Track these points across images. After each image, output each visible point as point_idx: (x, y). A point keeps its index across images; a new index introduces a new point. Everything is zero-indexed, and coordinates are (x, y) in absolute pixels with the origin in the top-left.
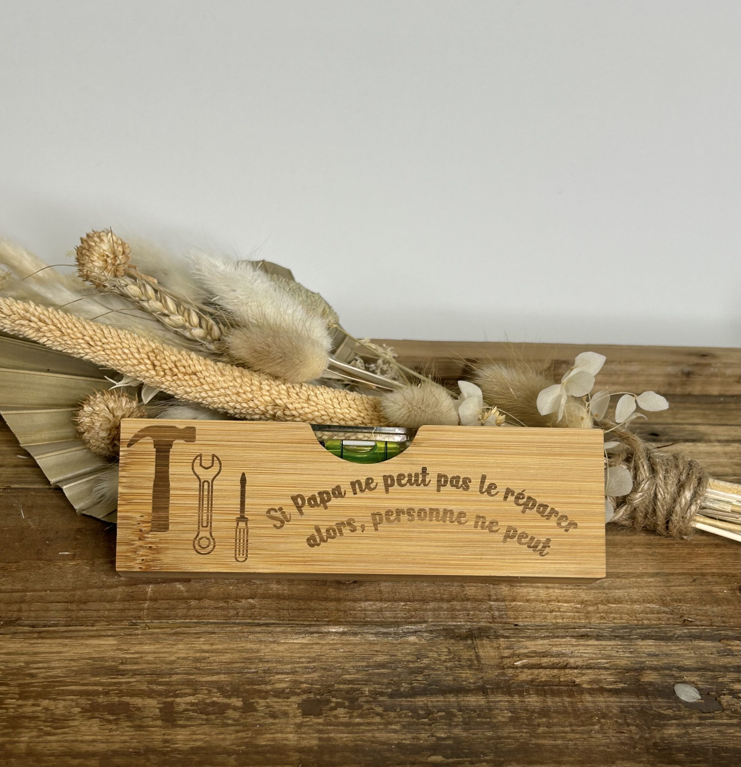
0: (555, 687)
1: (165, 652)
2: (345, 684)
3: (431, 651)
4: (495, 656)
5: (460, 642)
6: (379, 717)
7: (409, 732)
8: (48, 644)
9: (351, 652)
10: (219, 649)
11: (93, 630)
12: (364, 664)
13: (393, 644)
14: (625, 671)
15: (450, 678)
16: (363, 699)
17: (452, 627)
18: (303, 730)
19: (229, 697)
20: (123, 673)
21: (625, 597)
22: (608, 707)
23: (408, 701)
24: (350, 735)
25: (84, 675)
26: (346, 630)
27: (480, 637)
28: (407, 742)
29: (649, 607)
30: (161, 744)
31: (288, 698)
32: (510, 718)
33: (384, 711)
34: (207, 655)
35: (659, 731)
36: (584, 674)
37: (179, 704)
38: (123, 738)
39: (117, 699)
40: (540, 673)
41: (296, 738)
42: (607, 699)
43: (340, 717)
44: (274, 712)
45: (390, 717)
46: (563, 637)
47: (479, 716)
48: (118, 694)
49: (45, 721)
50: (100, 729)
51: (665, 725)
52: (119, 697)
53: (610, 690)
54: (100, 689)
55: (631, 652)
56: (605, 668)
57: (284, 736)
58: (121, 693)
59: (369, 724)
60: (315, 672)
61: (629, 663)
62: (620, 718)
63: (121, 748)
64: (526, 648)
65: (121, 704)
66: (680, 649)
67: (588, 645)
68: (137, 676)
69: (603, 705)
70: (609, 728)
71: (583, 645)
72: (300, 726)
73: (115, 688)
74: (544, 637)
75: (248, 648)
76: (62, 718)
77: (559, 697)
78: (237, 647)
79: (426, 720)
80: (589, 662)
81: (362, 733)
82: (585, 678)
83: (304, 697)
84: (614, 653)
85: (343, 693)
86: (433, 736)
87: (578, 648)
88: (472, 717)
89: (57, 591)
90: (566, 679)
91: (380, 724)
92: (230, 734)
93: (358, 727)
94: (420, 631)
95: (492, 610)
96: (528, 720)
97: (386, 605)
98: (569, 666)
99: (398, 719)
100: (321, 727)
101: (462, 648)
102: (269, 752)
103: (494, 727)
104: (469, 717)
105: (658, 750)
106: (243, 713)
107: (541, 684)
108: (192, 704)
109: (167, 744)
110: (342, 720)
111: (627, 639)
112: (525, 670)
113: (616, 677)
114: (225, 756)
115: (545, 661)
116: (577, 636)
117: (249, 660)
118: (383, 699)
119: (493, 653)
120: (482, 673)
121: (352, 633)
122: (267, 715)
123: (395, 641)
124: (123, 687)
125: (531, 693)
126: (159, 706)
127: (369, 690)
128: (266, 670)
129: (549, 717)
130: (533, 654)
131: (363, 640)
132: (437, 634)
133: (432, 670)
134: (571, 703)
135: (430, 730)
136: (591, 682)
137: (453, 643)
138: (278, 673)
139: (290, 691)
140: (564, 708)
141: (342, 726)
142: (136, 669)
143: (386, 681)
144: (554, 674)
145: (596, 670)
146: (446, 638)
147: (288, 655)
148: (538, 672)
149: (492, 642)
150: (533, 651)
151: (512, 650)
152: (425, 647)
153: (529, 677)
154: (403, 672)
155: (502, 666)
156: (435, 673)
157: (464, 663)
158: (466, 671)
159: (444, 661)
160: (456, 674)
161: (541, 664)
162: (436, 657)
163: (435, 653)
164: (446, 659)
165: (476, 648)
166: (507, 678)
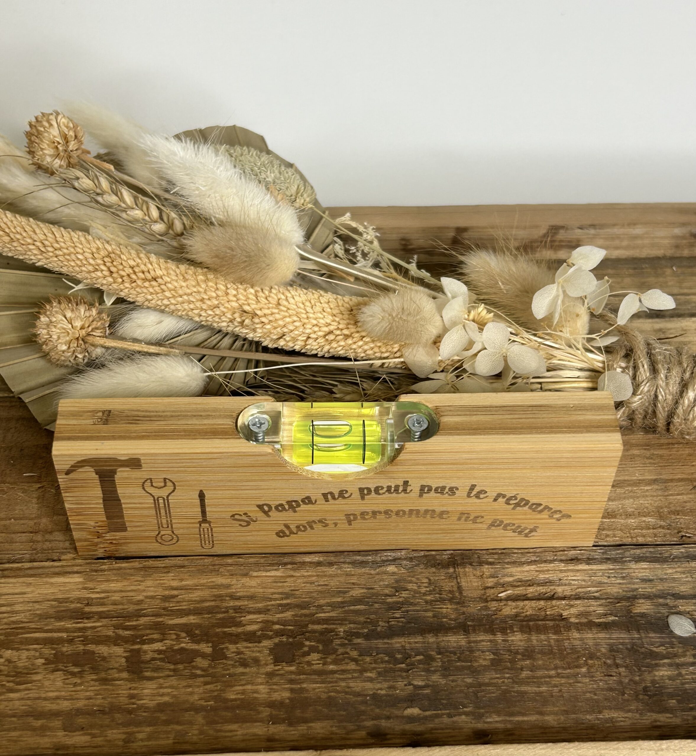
0: (540, 623)
1: (132, 591)
2: (319, 624)
3: (411, 582)
4: (478, 586)
5: (442, 570)
6: (354, 663)
7: (385, 681)
8: (11, 583)
9: (326, 585)
10: (188, 585)
11: (58, 567)
12: (339, 600)
13: (371, 574)
14: (616, 601)
15: (430, 614)
16: (338, 642)
17: (433, 553)
18: (274, 681)
19: (198, 642)
20: (88, 616)
21: (618, 510)
22: (597, 645)
23: (386, 643)
24: (323, 685)
25: (48, 620)
26: (321, 559)
27: (463, 564)
28: (383, 692)
29: (644, 521)
30: (126, 700)
31: (260, 642)
32: (492, 660)
33: (360, 656)
34: (175, 592)
35: (650, 672)
36: (572, 606)
37: (145, 652)
38: (88, 694)
39: (82, 648)
40: (526, 606)
41: (267, 690)
42: (596, 636)
43: (313, 664)
44: (245, 659)
45: (365, 663)
46: (551, 562)
47: (459, 659)
48: (83, 641)
49: (7, 676)
50: (64, 683)
51: (657, 665)
52: (84, 645)
53: (599, 625)
54: (64, 635)
55: (623, 578)
56: (595, 598)
57: (255, 687)
58: (86, 641)
59: (344, 671)
60: (287, 610)
61: (621, 591)
62: (609, 658)
63: (85, 706)
64: (511, 576)
65: (86, 652)
66: (676, 572)
67: (578, 571)
68: (103, 620)
69: (591, 643)
70: (597, 671)
71: (572, 571)
72: (270, 675)
73: (80, 634)
74: (531, 562)
75: (219, 583)
76: (25, 671)
77: (545, 634)
78: (208, 582)
79: (404, 666)
80: (578, 590)
81: (336, 682)
82: (573, 611)
83: (277, 640)
84: (605, 580)
85: (317, 634)
86: (410, 684)
87: (566, 574)
88: (452, 661)
89: (21, 519)
90: (552, 613)
91: (355, 671)
92: (199, 687)
93: (331, 676)
94: (400, 559)
96: (510, 662)
98: (556, 596)
99: (374, 665)
100: (293, 676)
101: (443, 577)
102: (238, 707)
103: (474, 672)
104: (448, 661)
105: (648, 695)
106: (213, 661)
107: (526, 619)
108: (159, 652)
109: (133, 700)
110: (315, 667)
111: (619, 562)
112: (510, 603)
113: (606, 608)
114: (192, 713)
115: (531, 591)
116: (567, 560)
117: (219, 598)
118: (359, 641)
119: (476, 583)
120: (464, 607)
121: (328, 563)
122: (237, 664)
123: (373, 572)
124: (89, 633)
125: (515, 629)
126: (125, 654)
127: (344, 631)
128: (237, 609)
129: (534, 659)
130: (519, 583)
131: (339, 572)
132: (417, 562)
133: (411, 605)
134: (557, 640)
135: (408, 677)
136: (579, 615)
137: (434, 573)
138: (250, 613)
139: (261, 634)
140: (550, 648)
141: (315, 674)
142: (102, 612)
143: (362, 619)
144: (540, 606)
145: (586, 601)
146: (427, 566)
147: (261, 590)
148: (524, 605)
149: (476, 569)
150: (519, 579)
151: (497, 579)
152: (405, 577)
153: (514, 611)
154: (381, 608)
155: (486, 598)
156: (415, 608)
157: (445, 596)
158: (447, 605)
159: (425, 594)
160: (437, 610)
161: (526, 594)
162: (415, 590)
163: (415, 584)
164: (427, 591)
165: (459, 578)
166: (490, 612)
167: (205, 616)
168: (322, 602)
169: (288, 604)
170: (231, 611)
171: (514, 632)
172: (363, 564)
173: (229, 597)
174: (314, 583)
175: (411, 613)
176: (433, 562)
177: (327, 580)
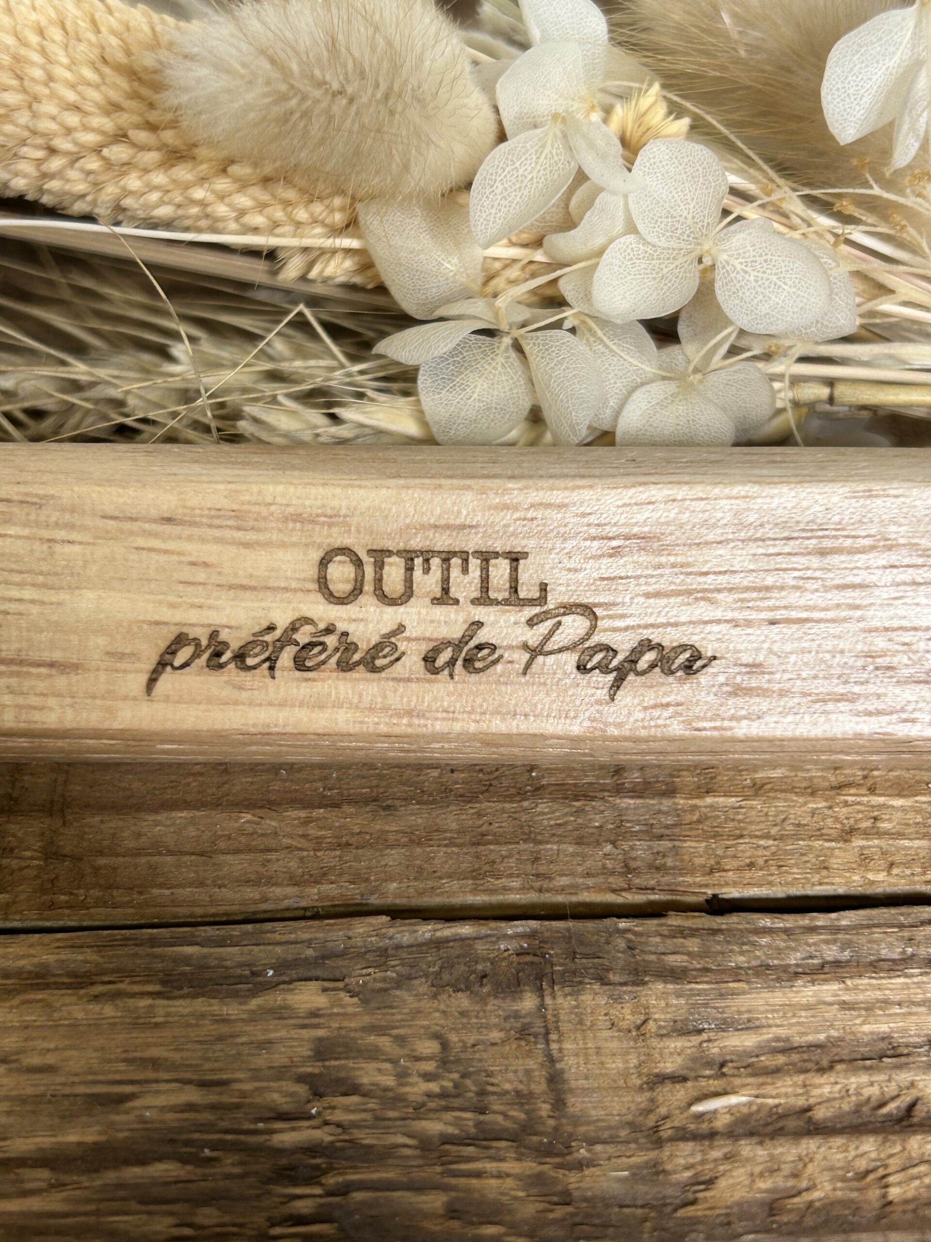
3: (373, 1054)
4: (625, 1074)
5: (493, 1004)
9: (49, 1070)
12: (91, 1136)
13: (225, 1021)
15: (435, 1201)
26: (50, 958)
27: (573, 979)
40: (804, 1160)
64: (750, 1026)
94: (341, 955)
95: (628, 834)
97: (235, 825)
98: (919, 1114)
101: (496, 1035)
112: (747, 1148)
115: (826, 1091)
119: (618, 1060)
120: (570, 1167)
121: (72, 974)
123: (234, 1010)
131: (109, 1010)
132: (404, 970)
133: (362, 1157)
137: (463, 1014)
143: (162, 1227)
146: (438, 987)
148: (800, 1159)
149: (618, 999)
150: (777, 1039)
151: (695, 1040)
152: (352, 1034)
153: (763, 1185)
154: (243, 1176)
155: (656, 1129)
156: (375, 1176)
157: (500, 1118)
158: (502, 1160)
159: (420, 1110)
160: (462, 1181)
161: (809, 1109)
162: (386, 1089)
163: (387, 1066)
164: (429, 1095)
165: (553, 1037)
166: (670, 1191)
168: (19, 1146)
175: (359, 1196)
176: (462, 968)
177: (56, 1049)
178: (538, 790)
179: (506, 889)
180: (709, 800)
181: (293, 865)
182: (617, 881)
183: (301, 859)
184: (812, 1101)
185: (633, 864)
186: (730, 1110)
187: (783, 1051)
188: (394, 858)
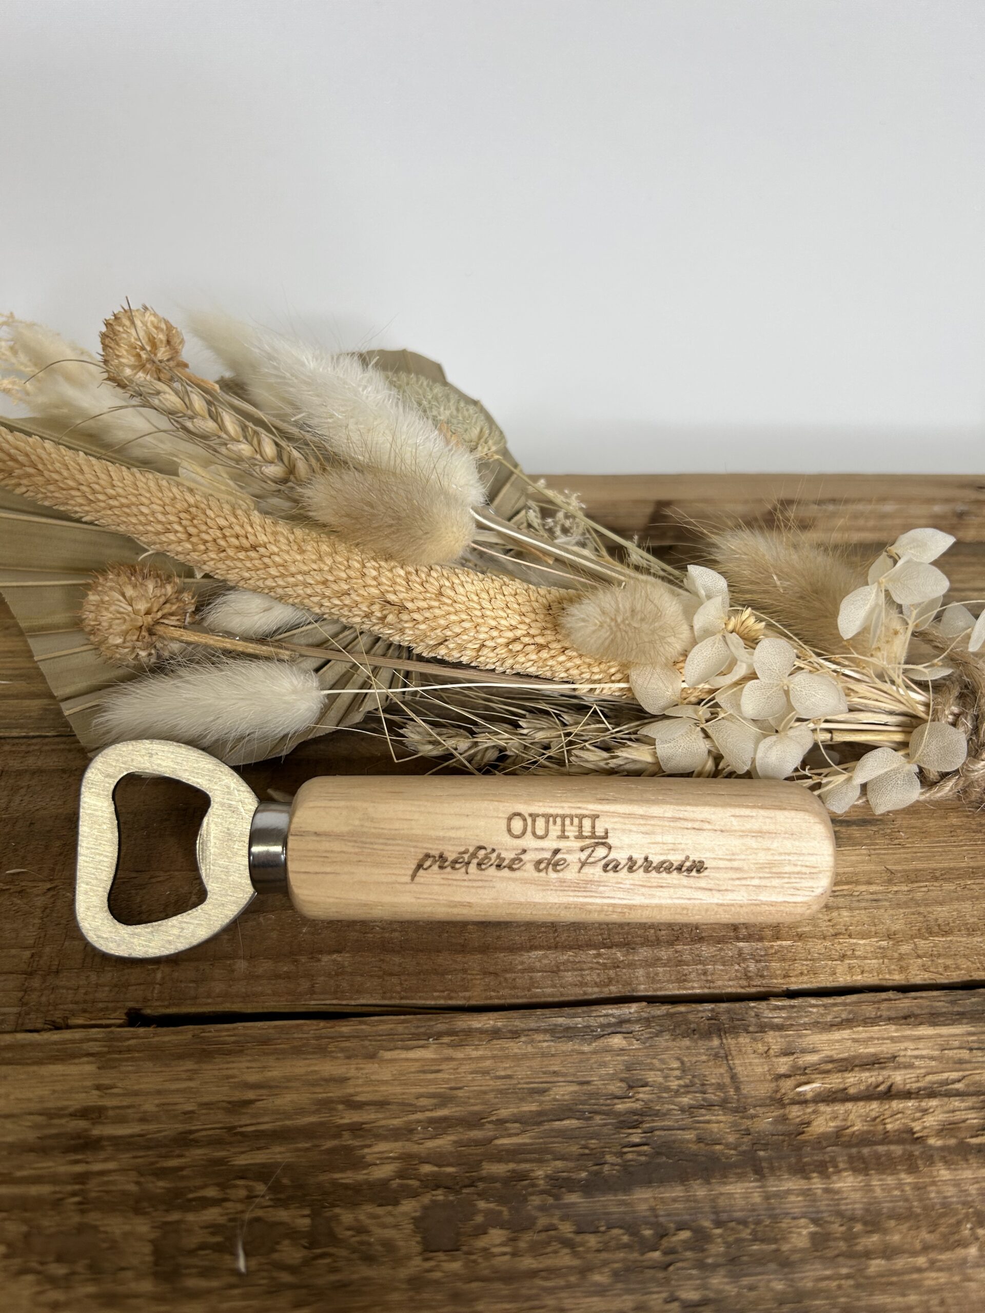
0: (881, 1149)
1: (178, 1091)
2: (500, 1160)
3: (651, 1068)
4: (765, 1075)
5: (700, 1043)
6: (567, 1251)
7: (627, 1291)
9: (509, 1077)
10: (274, 1079)
11: (55, 1043)
12: (534, 1107)
13: (583, 1053)
15: (690, 1135)
16: (535, 1201)
18: (425, 1296)
19: (286, 1205)
20: (95, 1147)
21: (954, 921)
23: (620, 1203)
25: (25, 1156)
26: (499, 1024)
27: (734, 1030)
31: (396, 1203)
32: (813, 1235)
33: (578, 1232)
34: (251, 1094)
36: (925, 1111)
37: (190, 1230)
40: (848, 1113)
42: (978, 1174)
43: (494, 1256)
44: (369, 1244)
45: (588, 1251)
47: (755, 1240)
48: (80, 1203)
50: (34, 1303)
52: (83, 1212)
53: (978, 1150)
54: (47, 1190)
56: (958, 1094)
58: (84, 1206)
59: (551, 1272)
60: (444, 1132)
64: (814, 1051)
65: (82, 1229)
67: (920, 1038)
68: (121, 1156)
69: (973, 1189)
71: (911, 1038)
72: (416, 1283)
73: (77, 1187)
75: (326, 1074)
77: (893, 1174)
78: (307, 1073)
79: (656, 1255)
80: (929, 1078)
81: (538, 1297)
83: (426, 1199)
84: (965, 1054)
85: (498, 1185)
86: (672, 1299)
87: (901, 1046)
88: (743, 1240)
90: (895, 1126)
91: (571, 1270)
93: (527, 1283)
94: (628, 1021)
95: (745, 960)
96: (845, 1239)
97: (565, 957)
98: (894, 1089)
99: (604, 1255)
100: (459, 1285)
101: (704, 1058)
103: (785, 1264)
104: (735, 1241)
106: (310, 1249)
107: (854, 1140)
108: (214, 1228)
110: (497, 1261)
112: (822, 1107)
115: (852, 1081)
116: (896, 1018)
117: (326, 1105)
118: (573, 1198)
119: (760, 1068)
120: (747, 1118)
121: (511, 1031)
122: (355, 1256)
123: (586, 1048)
124: (93, 1186)
125: (841, 1166)
126: (152, 1236)
127: (547, 1176)
128: (356, 1129)
129: (885, 1231)
130: (830, 1066)
131: (530, 1049)
132: (658, 1028)
133: (656, 1115)
134: (917, 1187)
135: (667, 1280)
136: (942, 1130)
137: (688, 1048)
138: (380, 1137)
139: (401, 1186)
140: (906, 1204)
141: (499, 1279)
142: (121, 1137)
143: (575, 1149)
144: (873, 1114)
145: (946, 1099)
146: (675, 1036)
147: (398, 1090)
148: (846, 1111)
149: (755, 1040)
150: (827, 1057)
151: (792, 1058)
152: (640, 1058)
153: (832, 1124)
154: (605, 1125)
155: (781, 1099)
156: (663, 1124)
157: (713, 1097)
158: (718, 1115)
159: (677, 1093)
160: (701, 1125)
161: (846, 1089)
162: (661, 1084)
163: (659, 1073)
164: (680, 1086)
165: (730, 1058)
166: (791, 1128)
167: (300, 1145)
168: (504, 1113)
169: (445, 1119)
170: (346, 1135)
171: (840, 1171)
172: (569, 1033)
173: (342, 1103)
174: (488, 1073)
175: (657, 1133)
176: (684, 1027)
177: (510, 1067)
178: (701, 939)
179: (693, 988)
180: (779, 943)
181: (595, 977)
182: (745, 983)
183: (598, 974)
184: (847, 1085)
185: (750, 974)
186: (812, 1090)
187: (832, 1061)
188: (640, 972)
